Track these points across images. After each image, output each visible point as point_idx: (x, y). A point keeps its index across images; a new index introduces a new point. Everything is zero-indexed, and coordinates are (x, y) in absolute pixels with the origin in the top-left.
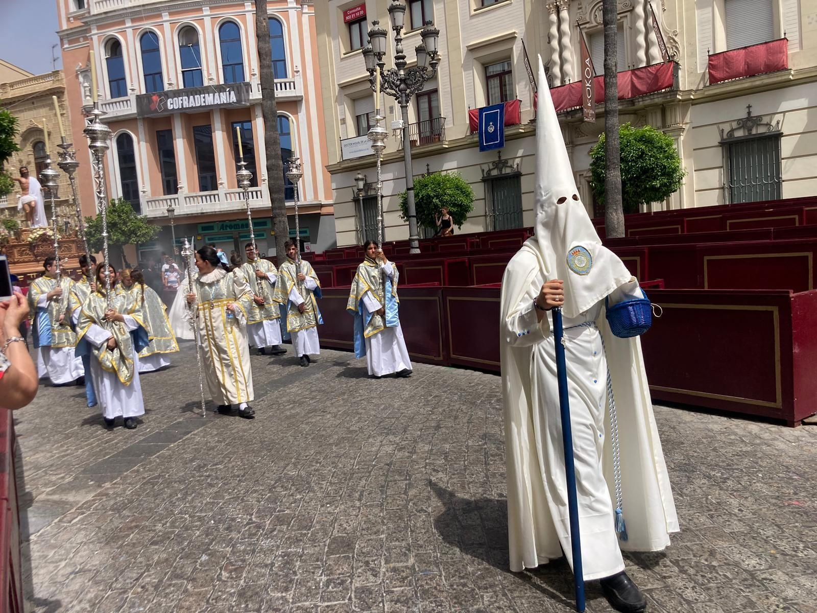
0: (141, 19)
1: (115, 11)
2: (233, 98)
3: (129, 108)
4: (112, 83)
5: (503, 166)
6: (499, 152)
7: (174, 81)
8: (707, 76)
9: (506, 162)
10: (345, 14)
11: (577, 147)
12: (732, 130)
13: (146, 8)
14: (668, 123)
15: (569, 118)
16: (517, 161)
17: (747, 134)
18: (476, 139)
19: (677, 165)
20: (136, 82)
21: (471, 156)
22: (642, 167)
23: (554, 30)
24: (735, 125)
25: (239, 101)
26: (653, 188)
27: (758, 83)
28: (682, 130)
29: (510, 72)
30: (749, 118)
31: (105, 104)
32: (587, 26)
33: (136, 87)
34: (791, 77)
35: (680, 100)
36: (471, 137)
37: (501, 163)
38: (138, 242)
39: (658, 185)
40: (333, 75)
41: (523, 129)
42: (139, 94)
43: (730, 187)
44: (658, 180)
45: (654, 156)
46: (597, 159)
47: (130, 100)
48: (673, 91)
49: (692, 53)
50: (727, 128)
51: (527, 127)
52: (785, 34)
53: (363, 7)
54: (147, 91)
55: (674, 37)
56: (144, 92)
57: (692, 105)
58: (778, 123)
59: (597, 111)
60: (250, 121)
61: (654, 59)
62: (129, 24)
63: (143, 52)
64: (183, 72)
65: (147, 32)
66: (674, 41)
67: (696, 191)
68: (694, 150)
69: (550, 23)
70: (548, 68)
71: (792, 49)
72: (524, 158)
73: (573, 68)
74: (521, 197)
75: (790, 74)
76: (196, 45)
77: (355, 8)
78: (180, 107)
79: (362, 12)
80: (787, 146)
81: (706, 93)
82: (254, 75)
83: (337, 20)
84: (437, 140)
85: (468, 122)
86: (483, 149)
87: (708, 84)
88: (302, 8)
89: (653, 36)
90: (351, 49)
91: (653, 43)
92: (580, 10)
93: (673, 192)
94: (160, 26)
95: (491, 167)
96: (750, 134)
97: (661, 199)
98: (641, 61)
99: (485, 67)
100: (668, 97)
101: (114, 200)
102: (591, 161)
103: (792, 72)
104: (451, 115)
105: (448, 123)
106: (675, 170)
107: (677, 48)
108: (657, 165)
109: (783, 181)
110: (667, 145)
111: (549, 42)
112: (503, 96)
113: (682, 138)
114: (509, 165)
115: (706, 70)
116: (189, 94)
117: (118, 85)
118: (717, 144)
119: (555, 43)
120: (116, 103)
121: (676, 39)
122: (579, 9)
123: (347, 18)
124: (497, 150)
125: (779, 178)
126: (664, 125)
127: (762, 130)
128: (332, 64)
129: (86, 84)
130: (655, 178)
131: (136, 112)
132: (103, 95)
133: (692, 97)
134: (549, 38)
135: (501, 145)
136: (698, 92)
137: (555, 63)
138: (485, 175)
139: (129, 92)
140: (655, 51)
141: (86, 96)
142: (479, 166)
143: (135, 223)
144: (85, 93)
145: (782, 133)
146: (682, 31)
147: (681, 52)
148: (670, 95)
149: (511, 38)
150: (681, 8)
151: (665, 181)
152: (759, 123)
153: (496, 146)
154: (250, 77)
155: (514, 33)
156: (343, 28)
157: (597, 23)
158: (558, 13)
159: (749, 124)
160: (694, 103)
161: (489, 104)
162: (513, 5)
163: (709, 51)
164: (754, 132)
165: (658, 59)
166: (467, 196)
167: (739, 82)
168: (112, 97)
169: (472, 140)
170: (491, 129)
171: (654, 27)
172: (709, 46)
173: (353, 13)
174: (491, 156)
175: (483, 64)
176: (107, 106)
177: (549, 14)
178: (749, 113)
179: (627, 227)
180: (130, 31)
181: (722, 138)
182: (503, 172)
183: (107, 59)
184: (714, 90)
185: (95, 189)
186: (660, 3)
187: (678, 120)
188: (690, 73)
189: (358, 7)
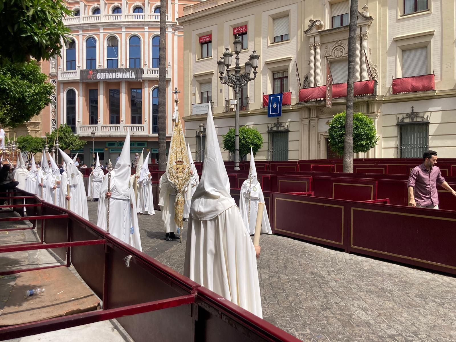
0: (88, 31)
1: (74, 25)
2: (133, 76)
3: (76, 76)
4: (68, 62)
5: (280, 125)
6: (278, 118)
7: (102, 64)
8: (392, 89)
9: (281, 124)
10: (200, 38)
11: (321, 120)
12: (403, 118)
13: (92, 25)
14: (370, 111)
15: (318, 104)
16: (287, 124)
17: (411, 121)
18: (266, 110)
19: (374, 134)
20: (81, 63)
21: (264, 119)
22: (356, 133)
23: (312, 58)
24: (405, 116)
25: (137, 78)
26: (362, 145)
27: (418, 96)
28: (377, 115)
29: (287, 77)
30: (413, 113)
31: (63, 73)
32: (330, 57)
33: (81, 65)
34: (436, 94)
35: (377, 100)
36: (264, 109)
37: (278, 124)
38: (73, 149)
39: (365, 144)
40: (191, 69)
41: (292, 108)
42: (82, 69)
43: (400, 148)
44: (364, 141)
45: (363, 128)
46: (333, 127)
47: (77, 72)
48: (374, 95)
49: (384, 77)
50: (401, 117)
51: (295, 106)
52: (433, 72)
53: (210, 36)
54: (86, 68)
55: (375, 68)
56: (85, 68)
57: (383, 103)
58: (428, 117)
59: (333, 102)
60: (141, 89)
61: (364, 78)
62: (81, 32)
63: (87, 47)
64: (107, 60)
65: (90, 38)
66: (375, 70)
67: (383, 148)
68: (383, 126)
69: (310, 54)
70: (308, 77)
71: (437, 80)
72: (291, 123)
73: (321, 78)
74: (288, 143)
75: (435, 92)
76: (116, 46)
77: (206, 36)
78: (104, 78)
79: (209, 39)
80: (432, 130)
81: (391, 98)
82: (146, 65)
83: (195, 41)
84: (245, 109)
85: (262, 101)
86: (269, 116)
87: (392, 93)
88: (175, 32)
89: (365, 66)
90: (202, 57)
91: (364, 70)
92: (327, 49)
93: (372, 148)
94: (98, 35)
95: (273, 126)
96: (413, 121)
97: (364, 151)
98: (357, 78)
99: (274, 73)
100: (371, 98)
101: (62, 125)
102: (329, 128)
103: (436, 92)
104: (253, 97)
105: (252, 100)
106: (373, 136)
107: (376, 73)
108: (364, 133)
109: (429, 147)
110: (370, 123)
111: (309, 64)
112: (282, 89)
113: (377, 120)
114: (283, 125)
115: (391, 86)
116: (110, 71)
117: (71, 64)
118: (395, 125)
119: (312, 65)
120: (69, 73)
121: (376, 69)
122: (326, 48)
123: (201, 41)
125: (427, 145)
126: (368, 113)
127: (419, 120)
128: (191, 64)
129: (53, 62)
130: (362, 140)
131: (79, 78)
132: (62, 68)
133: (383, 99)
134: (309, 61)
135: (280, 115)
136: (387, 97)
137: (311, 75)
138: (269, 130)
139: (77, 68)
140: (365, 74)
141: (52, 68)
142: (266, 125)
143: (73, 138)
144: (52, 66)
145: (430, 122)
146: (379, 65)
147: (378, 76)
148: (372, 97)
149: (289, 60)
150: (379, 53)
151: (368, 142)
152: (417, 116)
153: (277, 115)
154: (144, 66)
155: (291, 57)
156: (199, 45)
157: (335, 56)
158: (315, 49)
159: (413, 116)
160: (384, 102)
161: (274, 93)
162: (291, 43)
163: (393, 77)
164: (415, 120)
165: (366, 78)
166: (260, 140)
167: (408, 94)
168: (67, 70)
169: (264, 111)
170: (275, 106)
171: (366, 62)
172: (392, 74)
173: (204, 39)
174: (274, 120)
175: (273, 72)
176: (64, 74)
177: (310, 49)
178: (413, 110)
179: (355, 167)
180: (81, 36)
181: (398, 122)
182: (279, 129)
183: (67, 49)
184: (395, 97)
185: (51, 117)
186: (369, 50)
187: (375, 111)
188: (383, 87)
189: (208, 35)
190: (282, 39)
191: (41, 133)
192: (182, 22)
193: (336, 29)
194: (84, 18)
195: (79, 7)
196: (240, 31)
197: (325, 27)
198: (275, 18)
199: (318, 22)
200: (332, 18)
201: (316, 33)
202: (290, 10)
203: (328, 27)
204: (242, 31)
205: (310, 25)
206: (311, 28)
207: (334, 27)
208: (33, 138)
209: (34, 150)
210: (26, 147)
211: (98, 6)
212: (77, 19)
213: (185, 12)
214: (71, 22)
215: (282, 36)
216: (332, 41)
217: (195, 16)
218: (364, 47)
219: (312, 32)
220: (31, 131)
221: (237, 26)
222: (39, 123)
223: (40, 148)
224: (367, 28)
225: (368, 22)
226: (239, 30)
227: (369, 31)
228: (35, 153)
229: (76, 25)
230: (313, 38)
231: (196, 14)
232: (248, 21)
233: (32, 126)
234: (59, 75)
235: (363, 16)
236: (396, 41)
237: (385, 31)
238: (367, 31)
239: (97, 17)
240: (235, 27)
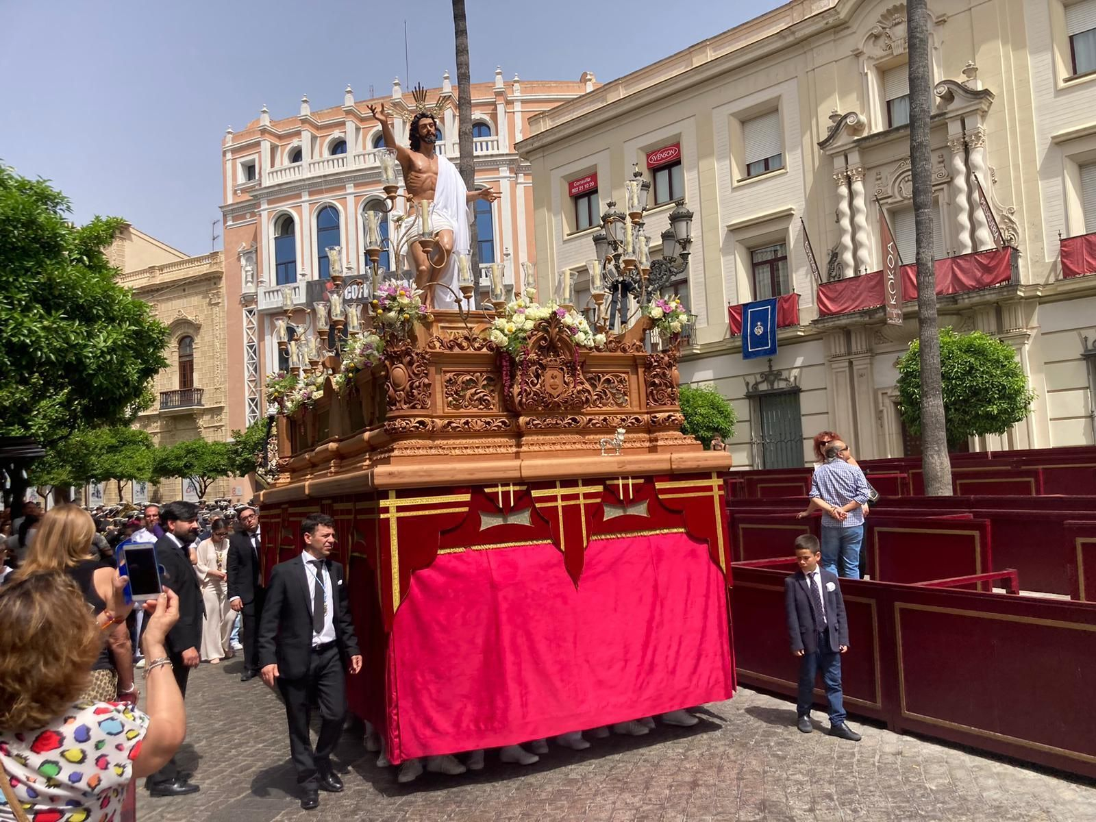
0: (320, 192)
1: (290, 183)
3: (297, 296)
4: (279, 267)
5: (776, 378)
6: (770, 361)
7: (354, 265)
8: (1060, 266)
9: (779, 373)
10: (571, 186)
11: (879, 356)
13: (328, 178)
14: (1006, 327)
15: (867, 319)
16: (795, 372)
18: (739, 343)
19: (1022, 384)
21: (734, 365)
22: (971, 387)
23: (844, 206)
26: (988, 416)
28: (1027, 336)
29: (785, 258)
31: (269, 292)
32: (890, 200)
33: (308, 271)
35: (1022, 298)
36: (732, 340)
37: (772, 375)
39: (996, 412)
40: (552, 260)
41: (803, 332)
42: (310, 280)
44: (994, 404)
45: (987, 373)
46: (908, 374)
47: (298, 287)
48: (1011, 286)
49: (1036, 236)
50: (1092, 335)
51: (807, 329)
53: (594, 177)
54: (320, 277)
55: (1010, 215)
56: (316, 278)
57: (1040, 304)
59: (905, 310)
61: (982, 243)
62: (306, 197)
63: (319, 230)
65: (326, 207)
66: (1011, 221)
67: (1051, 420)
68: (1046, 363)
69: (839, 198)
70: (837, 253)
72: (804, 369)
73: (870, 254)
74: (800, 419)
76: (385, 221)
77: (584, 179)
78: (360, 296)
79: (592, 184)
81: (1060, 289)
83: (560, 193)
84: (685, 343)
85: (727, 321)
86: (747, 355)
87: (1061, 277)
88: (517, 177)
89: (980, 215)
90: (577, 229)
91: (980, 224)
92: (879, 182)
93: (1018, 421)
94: (343, 200)
95: (759, 379)
97: (999, 431)
98: (964, 246)
99: (752, 252)
100: (1005, 293)
102: (899, 376)
104: (705, 313)
105: (701, 321)
106: (1019, 392)
107: (1014, 229)
108: (992, 384)
110: (1007, 358)
111: (838, 221)
112: (775, 286)
113: (1027, 347)
114: (783, 377)
115: (1057, 258)
117: (286, 270)
118: (1079, 356)
119: (845, 223)
120: (281, 290)
121: (1013, 218)
122: (877, 180)
123: (573, 191)
124: (767, 358)
126: (1000, 329)
128: (552, 248)
129: (249, 268)
130: (990, 402)
131: (305, 301)
132: (268, 281)
133: (1039, 294)
134: (837, 215)
135: (773, 351)
136: (1048, 287)
137: (845, 248)
138: (751, 390)
139: (299, 277)
140: (984, 234)
141: (247, 282)
142: (741, 378)
144: (246, 278)
146: (1022, 208)
147: (1020, 237)
148: (1008, 291)
149: (787, 216)
150: (1017, 178)
151: (1005, 406)
153: (766, 353)
155: (791, 209)
156: (568, 202)
157: (901, 196)
158: (849, 184)
160: (1043, 301)
161: (755, 299)
162: (788, 175)
163: (1060, 235)
165: (987, 244)
166: (725, 417)
168: (278, 284)
169: (733, 344)
170: (759, 331)
171: (982, 204)
172: (1059, 228)
173: (581, 185)
174: (759, 366)
175: (749, 248)
176: (271, 294)
177: (837, 186)
179: (955, 476)
180: (306, 206)
181: (1086, 350)
182: (776, 386)
183: (276, 238)
184: (1071, 285)
185: (247, 394)
186: (989, 172)
187: (1020, 323)
188: (1035, 263)
189: (588, 177)
190: (767, 168)
191: (226, 432)
192: (528, 152)
193: (898, 129)
194: (312, 166)
195: (300, 143)
196: (662, 159)
197: (870, 128)
198: (746, 119)
199: (852, 119)
200: (888, 102)
201: (849, 144)
202: (779, 97)
203: (878, 126)
204: (667, 157)
205: (831, 127)
206: (834, 133)
207: (895, 125)
208: (207, 443)
209: (210, 471)
210: (191, 465)
211: (342, 135)
212: (296, 169)
213: (534, 128)
214: (284, 178)
215: (766, 161)
216: (893, 159)
217: (555, 134)
218: (976, 167)
219: (839, 144)
220: (205, 428)
221: (656, 148)
222: (221, 408)
223: (223, 465)
224: (979, 118)
225: (981, 103)
226: (659, 156)
227: (984, 127)
228: (214, 480)
229: (294, 182)
230: (843, 158)
231: (557, 129)
232: (681, 133)
233: (207, 418)
234: (261, 297)
235: (966, 91)
236: (1058, 144)
237: (1027, 122)
238: (979, 125)
239: (340, 161)
240: (649, 151)
